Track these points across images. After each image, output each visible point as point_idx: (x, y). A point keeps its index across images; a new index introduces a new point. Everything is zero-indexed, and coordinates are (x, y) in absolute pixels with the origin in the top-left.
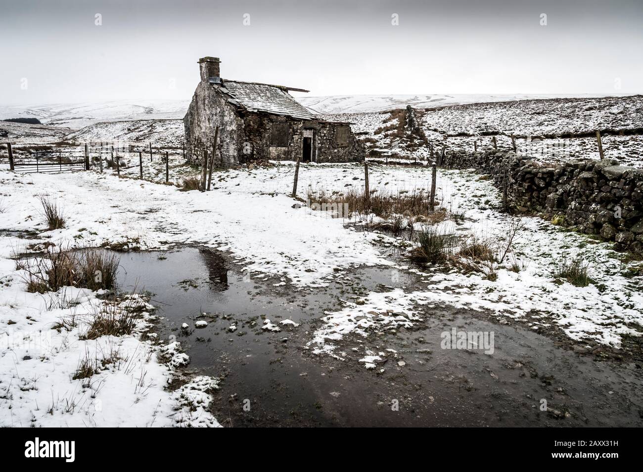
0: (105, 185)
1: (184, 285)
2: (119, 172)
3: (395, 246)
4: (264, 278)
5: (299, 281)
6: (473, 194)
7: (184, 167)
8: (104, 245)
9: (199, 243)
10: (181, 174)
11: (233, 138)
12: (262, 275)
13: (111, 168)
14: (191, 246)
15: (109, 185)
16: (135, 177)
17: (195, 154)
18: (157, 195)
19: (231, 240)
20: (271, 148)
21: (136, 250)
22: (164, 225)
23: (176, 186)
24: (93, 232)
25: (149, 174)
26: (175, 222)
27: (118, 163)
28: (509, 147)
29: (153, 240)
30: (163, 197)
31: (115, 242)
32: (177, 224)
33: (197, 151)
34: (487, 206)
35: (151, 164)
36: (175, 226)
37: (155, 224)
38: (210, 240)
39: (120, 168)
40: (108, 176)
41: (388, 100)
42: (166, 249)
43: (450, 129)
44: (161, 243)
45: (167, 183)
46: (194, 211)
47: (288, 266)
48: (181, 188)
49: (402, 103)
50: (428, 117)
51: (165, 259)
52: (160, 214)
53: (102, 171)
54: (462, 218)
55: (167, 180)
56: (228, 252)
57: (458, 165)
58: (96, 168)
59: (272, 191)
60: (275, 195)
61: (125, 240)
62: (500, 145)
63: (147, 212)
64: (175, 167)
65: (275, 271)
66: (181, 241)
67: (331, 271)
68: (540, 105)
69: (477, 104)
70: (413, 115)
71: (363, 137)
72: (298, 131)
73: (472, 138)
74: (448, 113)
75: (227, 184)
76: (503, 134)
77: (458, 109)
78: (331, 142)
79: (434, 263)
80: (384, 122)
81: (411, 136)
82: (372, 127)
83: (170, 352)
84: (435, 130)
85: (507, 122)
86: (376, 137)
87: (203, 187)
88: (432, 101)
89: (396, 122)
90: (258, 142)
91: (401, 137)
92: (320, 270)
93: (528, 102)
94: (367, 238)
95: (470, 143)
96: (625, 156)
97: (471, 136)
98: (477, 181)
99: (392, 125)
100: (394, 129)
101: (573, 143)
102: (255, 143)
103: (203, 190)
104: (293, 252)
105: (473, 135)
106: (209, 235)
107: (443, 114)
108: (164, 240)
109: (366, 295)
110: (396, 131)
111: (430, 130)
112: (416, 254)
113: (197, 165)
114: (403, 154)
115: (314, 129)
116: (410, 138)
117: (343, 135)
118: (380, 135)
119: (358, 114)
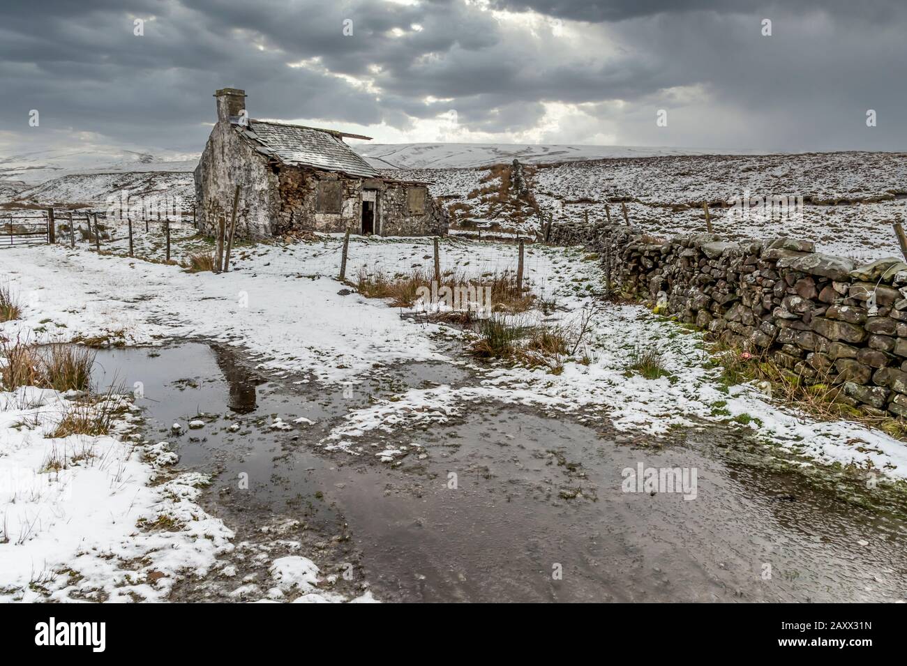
0: (77, 264)
1: (181, 384)
2: (98, 247)
3: (459, 340)
4: (284, 375)
5: (326, 378)
6: (574, 277)
7: (194, 241)
8: (75, 341)
9: (205, 337)
10: (190, 249)
11: (263, 201)
12: (282, 373)
13: (88, 241)
14: (194, 340)
15: (82, 265)
16: (122, 253)
17: (210, 223)
18: (152, 277)
19: (248, 333)
20: (317, 216)
21: (119, 346)
22: (159, 316)
23: (181, 266)
24: (60, 323)
25: (142, 249)
26: (174, 312)
27: (97, 234)
28: (644, 219)
29: (144, 333)
30: (162, 280)
31: (91, 336)
32: (177, 314)
33: (213, 218)
34: (588, 293)
35: (146, 235)
36: (174, 317)
37: (148, 314)
38: (221, 333)
39: (100, 242)
40: (82, 252)
41: (491, 151)
42: (159, 344)
43: (569, 193)
44: (154, 337)
45: (168, 262)
46: (204, 299)
47: (317, 361)
48: (187, 269)
49: (510, 155)
50: (541, 176)
51: (158, 356)
52: (155, 302)
53: (73, 245)
54: (553, 306)
55: (168, 257)
56: (242, 347)
57: (565, 240)
58: (64, 241)
59: (313, 273)
60: (316, 278)
61: (105, 333)
62: (633, 215)
63: (136, 300)
64: (181, 240)
65: (299, 368)
66: (181, 335)
67: (369, 367)
68: (686, 163)
69: (605, 160)
70: (520, 174)
71: (452, 202)
72: (355, 192)
73: (597, 205)
74: (568, 171)
75: (252, 264)
76: (638, 201)
77: (581, 166)
78: (401, 208)
79: (498, 358)
80: (482, 181)
81: (517, 201)
82: (465, 188)
83: (155, 451)
84: (549, 194)
85: (643, 184)
86: (471, 202)
87: (218, 268)
88: (550, 154)
89: (498, 182)
90: (299, 206)
91: (504, 203)
92: (356, 366)
93: (671, 158)
94: (426, 331)
95: (595, 212)
96: (789, 232)
97: (596, 202)
98: (582, 261)
99: (492, 186)
100: (495, 191)
101: (725, 215)
102: (293, 208)
103: (218, 271)
104: (324, 347)
105: (599, 202)
106: (219, 328)
107: (560, 173)
108: (159, 334)
109: (405, 392)
110: (497, 194)
111: (542, 194)
112: (479, 347)
113: (213, 237)
114: (506, 225)
115: (377, 189)
116: (516, 204)
117: (418, 199)
118: (476, 199)
119: (447, 170)
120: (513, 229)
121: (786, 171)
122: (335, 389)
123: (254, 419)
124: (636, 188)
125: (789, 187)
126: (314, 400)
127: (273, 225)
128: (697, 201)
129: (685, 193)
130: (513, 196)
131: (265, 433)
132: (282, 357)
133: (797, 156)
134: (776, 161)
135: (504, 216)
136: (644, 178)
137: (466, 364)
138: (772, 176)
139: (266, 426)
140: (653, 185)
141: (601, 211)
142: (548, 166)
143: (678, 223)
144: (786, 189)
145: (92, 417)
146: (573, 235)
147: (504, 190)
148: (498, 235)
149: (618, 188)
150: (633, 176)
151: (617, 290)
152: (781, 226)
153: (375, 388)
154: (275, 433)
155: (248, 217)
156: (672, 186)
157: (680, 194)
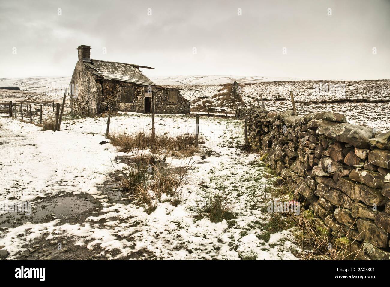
20: (121, 104)
28: (291, 108)
41: (228, 79)
43: (258, 96)
48: (43, 129)
50: (246, 89)
62: (286, 106)
68: (311, 84)
69: (275, 82)
70: (237, 88)
71: (205, 100)
73: (270, 102)
74: (258, 86)
76: (288, 100)
77: (264, 84)
80: (219, 91)
81: (234, 99)
82: (211, 94)
84: (249, 97)
86: (213, 100)
88: (254, 80)
89: (226, 91)
91: (227, 100)
93: (304, 81)
95: (269, 105)
96: (357, 115)
97: (270, 100)
99: (223, 93)
100: (224, 95)
101: (327, 107)
103: (55, 130)
105: (271, 100)
107: (255, 87)
110: (225, 96)
111: (245, 96)
114: (228, 110)
116: (233, 101)
117: (174, 96)
118: (215, 99)
119: (204, 86)
120: (231, 112)
121: (355, 88)
124: (288, 94)
125: (357, 95)
128: (315, 100)
129: (310, 97)
130: (232, 97)
133: (360, 81)
134: (351, 83)
135: (227, 106)
138: (349, 90)
140: (295, 93)
141: (272, 104)
142: (249, 84)
143: (306, 110)
144: (355, 96)
147: (228, 95)
148: (224, 114)
149: (280, 94)
150: (287, 89)
152: (353, 112)
156: (304, 93)
157: (307, 97)
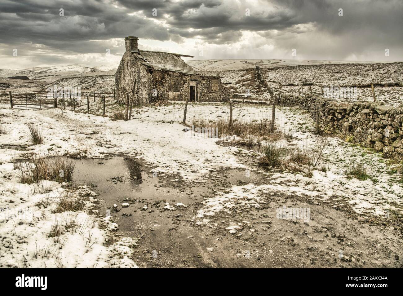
3: (249, 156)
5: (187, 178)
6: (298, 122)
7: (115, 105)
8: (65, 155)
9: (124, 154)
10: (113, 110)
11: (145, 87)
12: (164, 175)
14: (119, 155)
16: (84, 112)
17: (122, 97)
18: (97, 123)
19: (144, 151)
20: (169, 93)
21: (85, 158)
22: (102, 142)
23: (110, 117)
24: (59, 146)
25: (93, 109)
26: (108, 140)
29: (96, 151)
30: (102, 124)
31: (72, 153)
32: (110, 141)
33: (123, 95)
34: (307, 130)
35: (94, 103)
36: (109, 143)
37: (97, 141)
38: (131, 152)
39: (75, 106)
40: (68, 111)
41: (244, 62)
42: (103, 157)
43: (284, 81)
44: (100, 153)
45: (104, 116)
46: (121, 133)
48: (112, 119)
49: (253, 64)
50: (269, 74)
52: (99, 135)
54: (291, 138)
55: (104, 113)
56: (142, 159)
57: (288, 104)
59: (170, 120)
60: (172, 123)
61: (78, 151)
63: (91, 134)
64: (109, 105)
65: (172, 172)
66: (112, 152)
67: (208, 172)
69: (299, 66)
70: (260, 73)
71: (228, 86)
72: (187, 82)
74: (282, 71)
75: (141, 116)
76: (316, 85)
77: (288, 69)
78: (208, 89)
79: (273, 167)
80: (242, 76)
81: (259, 85)
82: (234, 79)
83: (107, 221)
84: (274, 82)
85: (318, 77)
86: (237, 86)
87: (126, 118)
88: (272, 64)
89: (250, 77)
90: (161, 89)
91: (252, 86)
92: (201, 171)
93: (330, 65)
94: (231, 151)
98: (300, 114)
99: (247, 78)
102: (159, 90)
103: (126, 120)
104: (183, 160)
106: (130, 149)
107: (279, 72)
108: (102, 152)
109: (231, 187)
110: (249, 82)
111: (271, 82)
112: (262, 161)
113: (123, 104)
115: (197, 80)
116: (259, 87)
117: (216, 84)
118: (239, 85)
119: (225, 71)
120: (257, 98)
122: (193, 185)
123: (155, 203)
124: (315, 79)
125: (388, 79)
126: (183, 191)
127: (150, 98)
129: (338, 82)
130: (257, 83)
131: (161, 212)
132: (163, 165)
136: (318, 74)
137: (258, 170)
138: (379, 73)
139: (160, 208)
140: (323, 77)
142: (273, 69)
145: (74, 200)
146: (293, 101)
147: (252, 80)
149: (307, 79)
150: (313, 73)
151: (322, 129)
153: (214, 184)
154: (167, 212)
155: (138, 94)
156: (332, 78)
157: (336, 82)
